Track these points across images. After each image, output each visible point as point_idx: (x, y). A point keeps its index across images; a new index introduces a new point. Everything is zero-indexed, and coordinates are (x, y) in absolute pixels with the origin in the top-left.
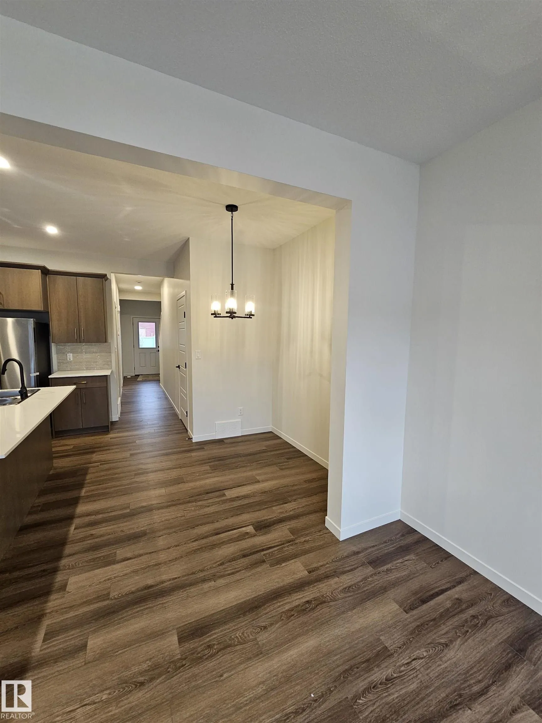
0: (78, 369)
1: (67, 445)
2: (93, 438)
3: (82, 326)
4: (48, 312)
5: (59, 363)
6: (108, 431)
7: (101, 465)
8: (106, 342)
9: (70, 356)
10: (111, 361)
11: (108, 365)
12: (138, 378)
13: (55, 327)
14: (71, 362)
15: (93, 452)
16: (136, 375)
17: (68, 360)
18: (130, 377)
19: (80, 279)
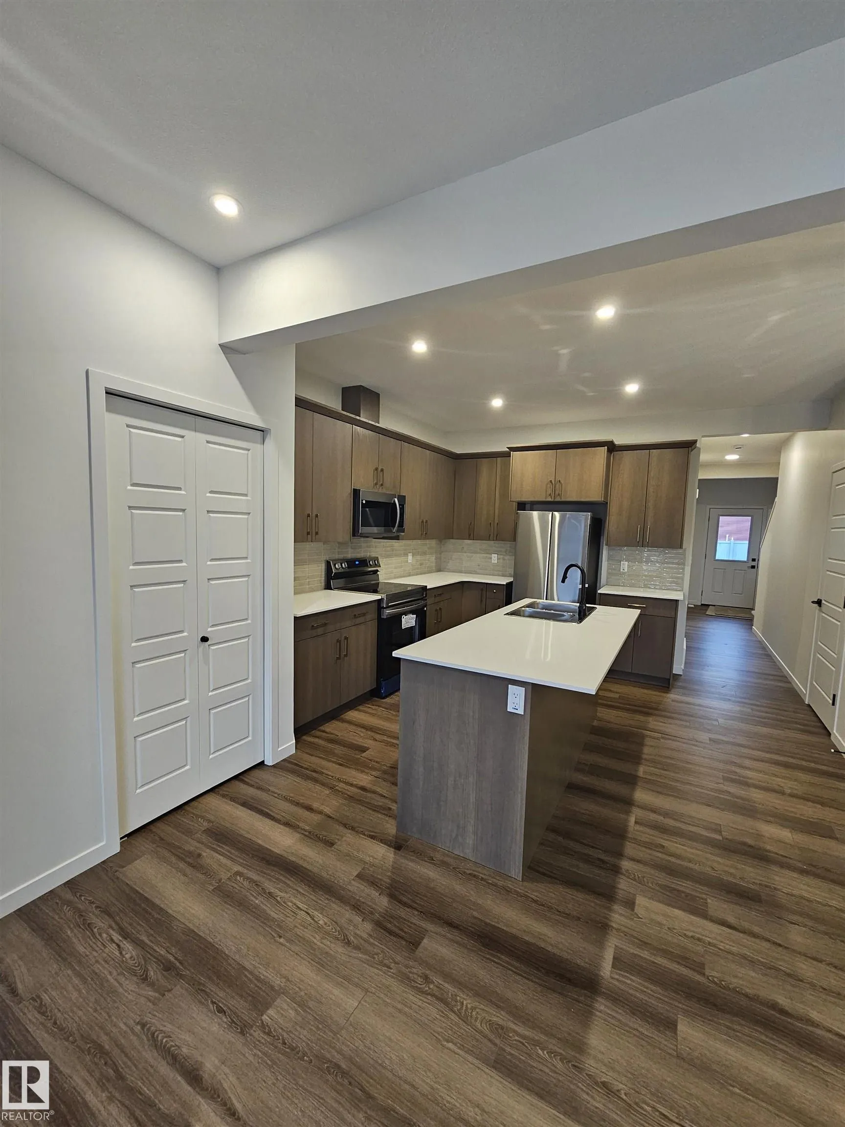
0: (632, 586)
1: (610, 691)
2: (646, 691)
3: (649, 524)
4: (607, 503)
5: (609, 574)
6: (668, 688)
7: (663, 738)
8: (681, 547)
9: (625, 566)
10: (682, 579)
11: (677, 583)
12: (707, 610)
13: (613, 524)
14: (624, 573)
15: (648, 714)
16: (702, 605)
17: (621, 571)
18: (693, 606)
19: (654, 452)
